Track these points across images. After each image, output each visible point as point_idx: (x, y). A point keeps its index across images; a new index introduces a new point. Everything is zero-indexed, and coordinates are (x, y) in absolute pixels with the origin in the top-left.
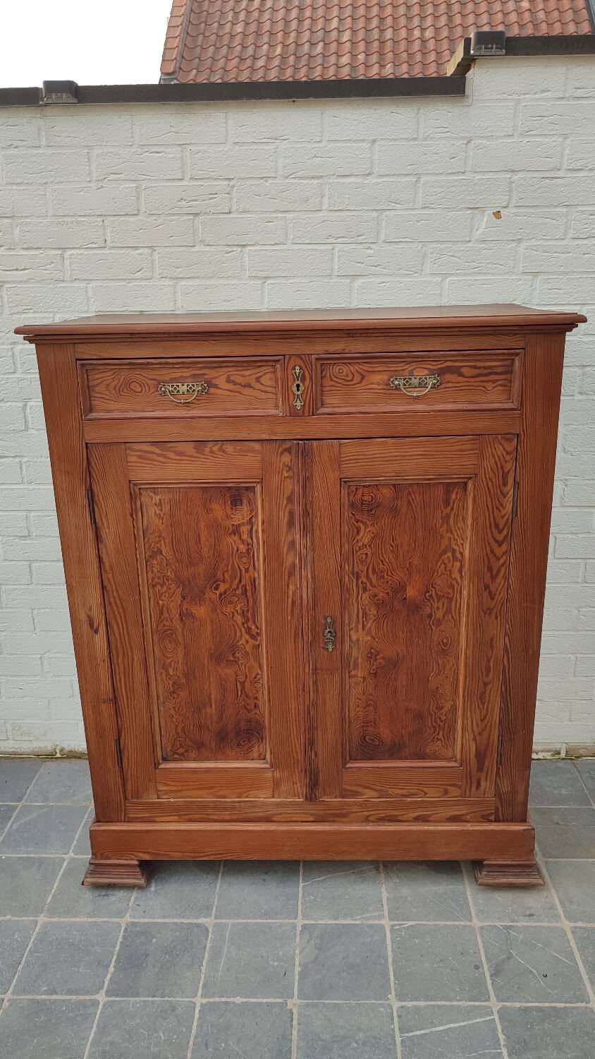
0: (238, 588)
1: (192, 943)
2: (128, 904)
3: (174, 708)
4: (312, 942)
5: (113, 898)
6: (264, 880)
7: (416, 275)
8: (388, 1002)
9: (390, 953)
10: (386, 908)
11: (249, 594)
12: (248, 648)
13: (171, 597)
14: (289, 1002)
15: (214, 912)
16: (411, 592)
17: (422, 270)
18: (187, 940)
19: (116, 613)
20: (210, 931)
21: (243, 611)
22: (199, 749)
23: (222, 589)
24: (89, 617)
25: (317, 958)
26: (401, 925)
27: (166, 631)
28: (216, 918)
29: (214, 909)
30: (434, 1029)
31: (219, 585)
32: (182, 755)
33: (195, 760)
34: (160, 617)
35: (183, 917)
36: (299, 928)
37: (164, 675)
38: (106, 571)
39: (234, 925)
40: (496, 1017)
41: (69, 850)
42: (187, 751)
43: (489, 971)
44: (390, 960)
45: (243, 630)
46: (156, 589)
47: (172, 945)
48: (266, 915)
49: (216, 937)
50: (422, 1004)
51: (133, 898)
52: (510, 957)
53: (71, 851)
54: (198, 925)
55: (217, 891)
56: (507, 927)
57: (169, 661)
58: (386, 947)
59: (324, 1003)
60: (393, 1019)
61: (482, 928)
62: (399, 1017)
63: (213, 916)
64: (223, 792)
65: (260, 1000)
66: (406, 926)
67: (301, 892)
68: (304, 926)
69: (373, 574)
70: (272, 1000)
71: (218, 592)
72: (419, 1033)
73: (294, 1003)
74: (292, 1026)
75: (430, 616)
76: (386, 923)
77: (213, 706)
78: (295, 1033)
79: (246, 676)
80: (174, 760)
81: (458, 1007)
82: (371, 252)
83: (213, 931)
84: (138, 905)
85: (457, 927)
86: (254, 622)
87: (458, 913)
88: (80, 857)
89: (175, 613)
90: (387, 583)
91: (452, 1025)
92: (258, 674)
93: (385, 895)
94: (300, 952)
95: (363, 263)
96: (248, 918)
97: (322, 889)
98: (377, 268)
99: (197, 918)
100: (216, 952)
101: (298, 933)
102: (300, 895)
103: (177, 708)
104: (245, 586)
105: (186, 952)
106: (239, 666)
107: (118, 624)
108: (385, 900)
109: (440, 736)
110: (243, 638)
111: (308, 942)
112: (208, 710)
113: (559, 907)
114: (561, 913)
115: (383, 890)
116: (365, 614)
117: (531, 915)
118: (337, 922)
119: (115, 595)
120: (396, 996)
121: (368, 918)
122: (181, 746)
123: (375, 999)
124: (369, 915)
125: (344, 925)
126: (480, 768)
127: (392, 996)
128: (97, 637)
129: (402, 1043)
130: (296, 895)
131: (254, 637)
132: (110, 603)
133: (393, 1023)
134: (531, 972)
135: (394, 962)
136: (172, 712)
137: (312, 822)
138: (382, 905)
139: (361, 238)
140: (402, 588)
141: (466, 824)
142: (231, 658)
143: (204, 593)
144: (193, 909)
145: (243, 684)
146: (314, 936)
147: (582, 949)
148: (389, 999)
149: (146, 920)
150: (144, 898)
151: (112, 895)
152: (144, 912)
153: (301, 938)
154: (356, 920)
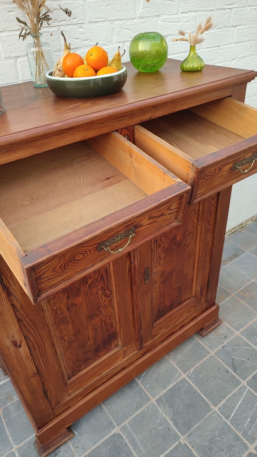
0: (98, 277)
1: (119, 447)
2: (72, 451)
3: (70, 354)
4: (166, 406)
5: (61, 454)
6: (122, 391)
7: (109, 43)
8: (213, 410)
9: (197, 389)
10: (178, 369)
11: (104, 277)
12: (106, 303)
13: (61, 301)
14: (181, 440)
15: (115, 424)
16: (178, 238)
17: (112, 40)
18: (115, 447)
19: (30, 329)
20: (121, 434)
21: (102, 287)
22: (86, 362)
23: (89, 282)
24: (13, 342)
25: (174, 412)
26: (190, 373)
27: (60, 320)
28: (118, 426)
29: (114, 422)
30: (236, 409)
31: (88, 281)
32: (78, 370)
33: (85, 368)
34: (56, 315)
35: (104, 437)
36: (156, 404)
37: (62, 343)
38: (18, 311)
39: (129, 423)
40: (248, 388)
41: (12, 446)
42: (80, 367)
43: (232, 370)
44: (199, 391)
45: (103, 296)
46: (51, 302)
47: (112, 455)
48: (138, 408)
49: (126, 435)
50: (224, 401)
51: (71, 446)
52: (233, 359)
53: (13, 445)
54: (114, 435)
55: (107, 412)
56: (223, 347)
57: (64, 333)
58: (193, 387)
59: (193, 430)
60: (220, 417)
61: (216, 354)
62: (222, 413)
63: (117, 426)
64: (101, 372)
65: (170, 450)
66: (192, 372)
67: (142, 386)
68: (157, 401)
69: (163, 237)
70: (174, 446)
71: (87, 285)
72: (233, 415)
73: (183, 439)
74: (191, 451)
75: (185, 245)
76: (184, 376)
77: (91, 340)
78: (194, 452)
79: (106, 316)
80: (74, 375)
81: (235, 393)
82: (82, 30)
83: (123, 433)
84: (77, 447)
85: (208, 359)
86: (108, 289)
87: (203, 353)
88: (21, 444)
89: (65, 309)
90: (169, 238)
91: (240, 402)
92: (112, 312)
93: (173, 363)
94: (166, 414)
95: (78, 39)
96: (132, 415)
97: (149, 378)
98: (87, 42)
99: (110, 432)
100: (133, 442)
101: (157, 406)
102: (143, 388)
103: (72, 353)
104: (102, 274)
105: (121, 453)
106: (102, 314)
107: (32, 335)
108: (175, 366)
109: (187, 291)
110: (103, 300)
111: (165, 408)
112: (89, 343)
113: (231, 327)
114: (233, 329)
115: (171, 361)
116: (160, 258)
117: (226, 337)
118: (167, 389)
119: (27, 320)
120: (213, 405)
121: (177, 379)
122: (77, 367)
123: (208, 413)
124: (176, 377)
125: (171, 389)
126: (201, 295)
127: (212, 407)
128: (21, 349)
129: (231, 424)
130: (141, 389)
131: (108, 297)
132: (25, 326)
133: (222, 418)
134: (244, 361)
135: (201, 391)
136: (70, 355)
137: (141, 357)
138: (176, 369)
139: (75, 20)
140: (175, 237)
141: (197, 318)
142: (98, 313)
143: (80, 290)
144: (104, 430)
145: (105, 321)
146: (165, 402)
147: (249, 340)
148: (212, 409)
149: (88, 452)
150: (76, 442)
151: (59, 452)
152: (83, 448)
153: (160, 408)
154: (173, 383)
